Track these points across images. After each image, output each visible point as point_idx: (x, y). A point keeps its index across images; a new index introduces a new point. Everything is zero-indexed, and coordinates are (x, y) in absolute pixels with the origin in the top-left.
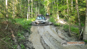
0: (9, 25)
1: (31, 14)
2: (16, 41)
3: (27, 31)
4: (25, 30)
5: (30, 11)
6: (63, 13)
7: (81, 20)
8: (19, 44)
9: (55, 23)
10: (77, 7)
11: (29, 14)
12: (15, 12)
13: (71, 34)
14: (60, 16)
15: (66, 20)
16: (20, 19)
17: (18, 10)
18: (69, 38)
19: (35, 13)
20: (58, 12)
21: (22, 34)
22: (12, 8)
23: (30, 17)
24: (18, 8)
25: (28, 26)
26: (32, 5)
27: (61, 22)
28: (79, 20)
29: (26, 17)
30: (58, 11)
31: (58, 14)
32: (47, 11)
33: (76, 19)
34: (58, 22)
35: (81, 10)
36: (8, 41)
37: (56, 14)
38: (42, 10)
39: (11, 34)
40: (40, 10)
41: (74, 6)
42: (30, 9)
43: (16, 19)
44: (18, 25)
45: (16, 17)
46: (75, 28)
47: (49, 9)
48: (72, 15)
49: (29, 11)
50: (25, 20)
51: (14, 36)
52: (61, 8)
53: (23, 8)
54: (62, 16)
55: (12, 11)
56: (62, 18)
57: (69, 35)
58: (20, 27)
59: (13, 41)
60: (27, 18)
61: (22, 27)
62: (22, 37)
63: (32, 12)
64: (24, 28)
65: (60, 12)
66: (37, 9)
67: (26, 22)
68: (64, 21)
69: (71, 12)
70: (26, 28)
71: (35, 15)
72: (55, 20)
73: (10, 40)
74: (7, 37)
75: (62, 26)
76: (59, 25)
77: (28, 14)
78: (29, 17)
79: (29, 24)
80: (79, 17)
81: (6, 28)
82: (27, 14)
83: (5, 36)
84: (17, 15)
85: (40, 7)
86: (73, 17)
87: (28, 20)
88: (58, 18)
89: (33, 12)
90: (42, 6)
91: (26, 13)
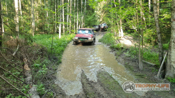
12: (36, 22)
17: (42, 18)
30: (121, 20)
32: (101, 20)
34: (120, 41)
37: (117, 24)
40: (86, 18)
46: (154, 54)
47: (104, 15)
51: (28, 69)
55: (29, 20)
56: (129, 35)
63: (70, 22)
64: (49, 54)
66: (80, 16)
71: (76, 27)
73: (19, 76)
75: (127, 50)
76: (122, 48)
77: (60, 25)
81: (13, 52)
84: (41, 28)
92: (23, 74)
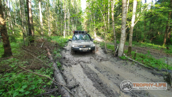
0: (44, 43)
1: (67, 32)
2: (52, 59)
3: (64, 49)
5: (67, 29)
6: (100, 30)
7: (117, 37)
8: (55, 61)
10: (113, 24)
12: (51, 29)
13: (107, 51)
14: (97, 34)
15: (103, 37)
16: (56, 37)
18: (105, 55)
21: (58, 52)
22: (47, 25)
24: (54, 26)
26: (69, 22)
27: (98, 39)
28: (115, 37)
29: (63, 35)
33: (112, 37)
35: (117, 27)
36: (43, 59)
38: (79, 27)
39: (47, 52)
40: (77, 27)
41: (111, 23)
42: (67, 26)
43: (53, 37)
44: (54, 43)
45: (51, 34)
46: (111, 45)
47: (86, 26)
48: (109, 32)
51: (50, 54)
52: (98, 25)
53: (59, 26)
54: (99, 34)
55: (47, 28)
57: (105, 52)
58: (56, 44)
59: (49, 58)
61: (58, 45)
62: (58, 55)
63: (69, 29)
64: (60, 46)
65: (97, 29)
66: (74, 26)
68: (101, 38)
69: (108, 29)
73: (46, 58)
74: (42, 55)
80: (114, 34)
81: (41, 46)
83: (40, 54)
84: (54, 32)
85: (77, 24)
86: (110, 35)
90: (79, 23)
91: (63, 31)
92: (48, 57)
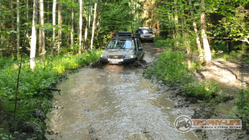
4: (15, 125)
9: (188, 80)
11: (42, 34)
19: (76, 26)
20: (202, 21)
23: (44, 52)
25: (33, 102)
30: (203, 16)
31: (203, 32)
32: (145, 15)
34: (205, 74)
37: (192, 29)
49: (38, 15)
50: (16, 67)
56: (226, 56)
60: (28, 53)
67: (24, 76)
70: (22, 113)
71: (76, 36)
72: (190, 65)
75: (226, 99)
76: (214, 95)
77: (34, 32)
78: (37, 46)
79: (42, 86)
82: (30, 33)
87: (32, 64)
88: (206, 53)
89: (66, 22)
